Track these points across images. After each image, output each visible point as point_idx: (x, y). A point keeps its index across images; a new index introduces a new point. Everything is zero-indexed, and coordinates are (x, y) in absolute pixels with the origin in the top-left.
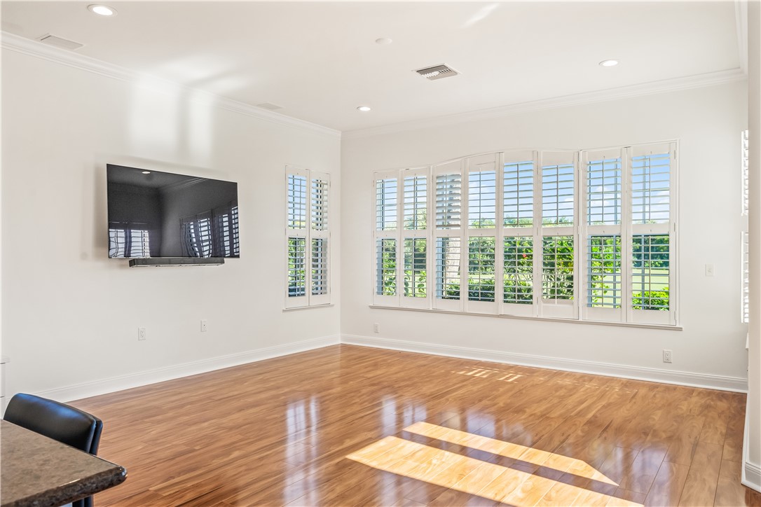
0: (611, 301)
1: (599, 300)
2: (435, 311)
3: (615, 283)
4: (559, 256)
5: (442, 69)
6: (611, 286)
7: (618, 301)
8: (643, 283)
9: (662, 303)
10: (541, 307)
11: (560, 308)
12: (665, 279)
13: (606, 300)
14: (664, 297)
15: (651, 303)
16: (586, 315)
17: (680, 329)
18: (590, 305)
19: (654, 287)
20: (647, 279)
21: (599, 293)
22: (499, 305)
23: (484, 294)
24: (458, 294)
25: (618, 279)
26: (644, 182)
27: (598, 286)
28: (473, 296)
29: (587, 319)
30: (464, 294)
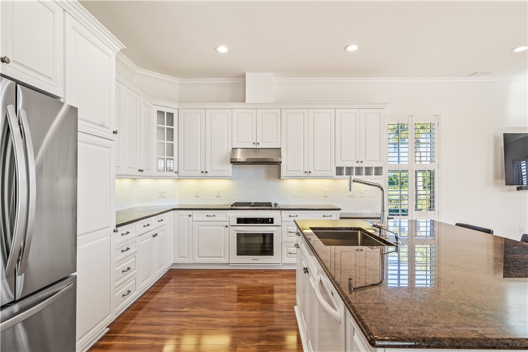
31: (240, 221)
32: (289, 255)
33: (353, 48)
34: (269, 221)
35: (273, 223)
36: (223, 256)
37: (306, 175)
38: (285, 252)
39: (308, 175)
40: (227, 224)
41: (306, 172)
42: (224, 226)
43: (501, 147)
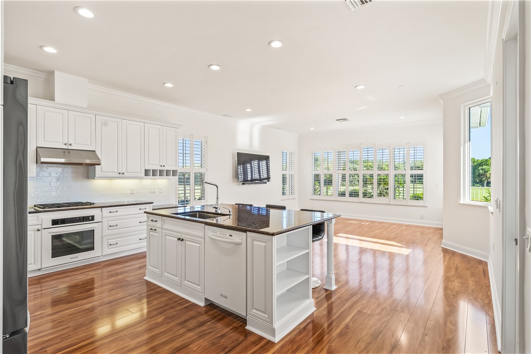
0: (402, 197)
1: (398, 197)
2: (336, 201)
3: (403, 191)
4: (383, 181)
5: (345, 119)
6: (402, 192)
7: (405, 197)
8: (414, 191)
9: (421, 198)
10: (376, 199)
11: (383, 200)
12: (422, 189)
13: (400, 197)
14: (421, 196)
15: (417, 198)
16: (393, 202)
17: (427, 207)
18: (395, 198)
19: (417, 192)
20: (415, 189)
21: (398, 194)
22: (361, 198)
23: (354, 194)
24: (345, 194)
25: (405, 189)
26: (414, 156)
27: (397, 192)
28: (351, 195)
29: (394, 203)
30: (347, 194)
31: (55, 222)
32: (110, 247)
33: (169, 85)
34: (90, 219)
35: (94, 220)
36: (33, 263)
37: (120, 175)
38: (105, 244)
39: (121, 175)
40: (39, 227)
41: (119, 173)
42: (34, 230)
43: (235, 160)
